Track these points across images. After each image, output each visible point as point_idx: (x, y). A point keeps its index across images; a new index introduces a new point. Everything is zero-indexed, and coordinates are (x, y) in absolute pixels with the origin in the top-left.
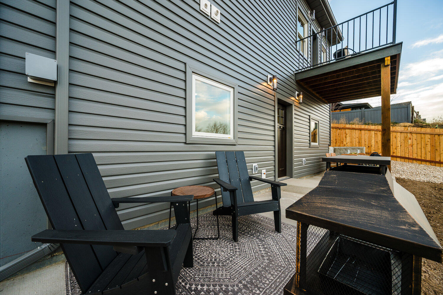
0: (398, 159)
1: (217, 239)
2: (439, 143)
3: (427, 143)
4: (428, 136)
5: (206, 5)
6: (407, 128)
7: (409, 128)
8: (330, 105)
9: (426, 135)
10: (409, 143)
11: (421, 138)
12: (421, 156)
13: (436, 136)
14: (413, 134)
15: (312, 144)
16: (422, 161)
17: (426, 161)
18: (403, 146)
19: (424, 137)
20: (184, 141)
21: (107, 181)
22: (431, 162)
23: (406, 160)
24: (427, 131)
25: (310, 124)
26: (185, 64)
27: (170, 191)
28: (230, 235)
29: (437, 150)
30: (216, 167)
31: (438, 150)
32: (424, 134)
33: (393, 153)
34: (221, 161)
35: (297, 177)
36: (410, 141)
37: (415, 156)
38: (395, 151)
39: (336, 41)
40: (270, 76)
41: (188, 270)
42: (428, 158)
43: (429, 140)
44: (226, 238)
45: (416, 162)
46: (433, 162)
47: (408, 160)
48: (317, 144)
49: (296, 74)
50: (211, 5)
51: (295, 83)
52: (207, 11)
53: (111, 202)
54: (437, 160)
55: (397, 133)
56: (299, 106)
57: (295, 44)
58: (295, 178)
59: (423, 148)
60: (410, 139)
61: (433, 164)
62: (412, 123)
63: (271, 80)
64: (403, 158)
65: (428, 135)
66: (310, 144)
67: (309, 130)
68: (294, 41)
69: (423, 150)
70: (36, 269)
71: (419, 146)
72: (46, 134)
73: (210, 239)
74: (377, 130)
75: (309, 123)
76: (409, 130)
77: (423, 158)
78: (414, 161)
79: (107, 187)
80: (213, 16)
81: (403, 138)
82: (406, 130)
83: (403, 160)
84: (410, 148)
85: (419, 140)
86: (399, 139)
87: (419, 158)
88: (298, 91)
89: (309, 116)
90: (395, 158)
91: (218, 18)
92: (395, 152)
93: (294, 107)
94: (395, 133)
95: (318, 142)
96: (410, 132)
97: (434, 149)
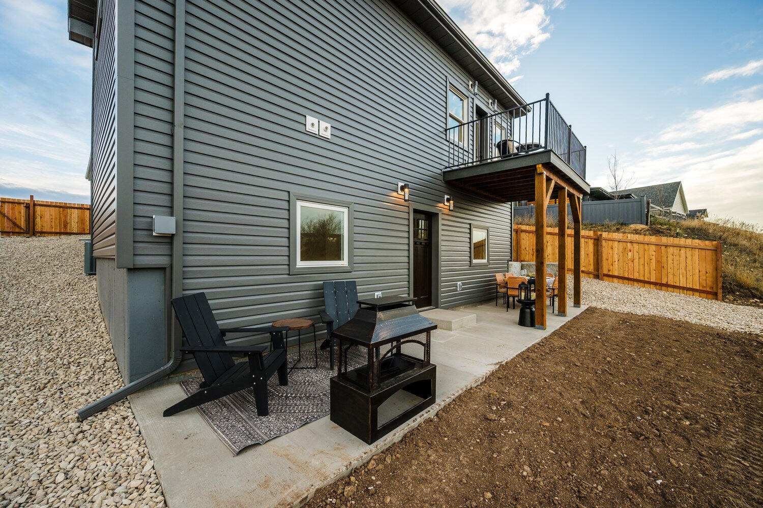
0: (615, 280)
1: (315, 368)
2: (665, 258)
3: (652, 257)
4: (653, 248)
5: (313, 124)
6: (626, 234)
7: (629, 235)
8: (511, 203)
9: (651, 246)
10: (629, 258)
11: (645, 250)
12: (644, 276)
13: (663, 248)
14: (634, 244)
15: (475, 261)
16: (644, 282)
17: (650, 283)
18: (621, 261)
19: (648, 249)
20: (288, 273)
21: (215, 313)
22: (655, 284)
23: (625, 281)
24: (651, 240)
25: (470, 236)
26: (289, 192)
27: (271, 324)
28: (328, 365)
29: (663, 267)
30: (323, 299)
31: (665, 268)
32: (648, 244)
33: (609, 271)
34: (328, 292)
35: (447, 308)
36: (630, 253)
37: (636, 276)
38: (611, 267)
39: (519, 113)
40: (401, 184)
41: (284, 388)
42: (653, 280)
43: (654, 253)
44: (324, 367)
45: (638, 285)
46: (659, 285)
47: (627, 281)
48: (485, 261)
49: (444, 172)
50: (319, 121)
51: (444, 185)
52: (315, 130)
53: (219, 331)
54: (664, 282)
55: (614, 242)
56: (451, 213)
57: (445, 133)
58: (442, 308)
59: (646, 265)
60: (630, 251)
61: (658, 287)
62: (647, 224)
63: (403, 188)
64: (621, 279)
65: (652, 246)
66: (470, 262)
67: (470, 243)
68: (442, 130)
69: (646, 267)
70: (157, 387)
71: (642, 262)
72: (165, 276)
73: (309, 368)
74: (588, 236)
75: (470, 233)
76: (629, 238)
77: (646, 279)
78: (636, 283)
79: (216, 319)
80: (322, 133)
81: (621, 250)
82: (625, 237)
83: (621, 281)
84: (630, 264)
85: (641, 252)
86: (616, 250)
87: (642, 278)
88: (448, 194)
89: (470, 224)
90: (611, 279)
91: (328, 135)
92: (612, 270)
93: (440, 216)
94: (611, 242)
95: (486, 257)
96: (630, 241)
97: (660, 265)
